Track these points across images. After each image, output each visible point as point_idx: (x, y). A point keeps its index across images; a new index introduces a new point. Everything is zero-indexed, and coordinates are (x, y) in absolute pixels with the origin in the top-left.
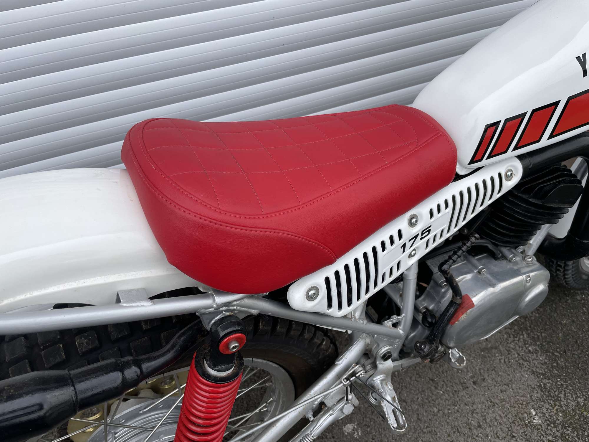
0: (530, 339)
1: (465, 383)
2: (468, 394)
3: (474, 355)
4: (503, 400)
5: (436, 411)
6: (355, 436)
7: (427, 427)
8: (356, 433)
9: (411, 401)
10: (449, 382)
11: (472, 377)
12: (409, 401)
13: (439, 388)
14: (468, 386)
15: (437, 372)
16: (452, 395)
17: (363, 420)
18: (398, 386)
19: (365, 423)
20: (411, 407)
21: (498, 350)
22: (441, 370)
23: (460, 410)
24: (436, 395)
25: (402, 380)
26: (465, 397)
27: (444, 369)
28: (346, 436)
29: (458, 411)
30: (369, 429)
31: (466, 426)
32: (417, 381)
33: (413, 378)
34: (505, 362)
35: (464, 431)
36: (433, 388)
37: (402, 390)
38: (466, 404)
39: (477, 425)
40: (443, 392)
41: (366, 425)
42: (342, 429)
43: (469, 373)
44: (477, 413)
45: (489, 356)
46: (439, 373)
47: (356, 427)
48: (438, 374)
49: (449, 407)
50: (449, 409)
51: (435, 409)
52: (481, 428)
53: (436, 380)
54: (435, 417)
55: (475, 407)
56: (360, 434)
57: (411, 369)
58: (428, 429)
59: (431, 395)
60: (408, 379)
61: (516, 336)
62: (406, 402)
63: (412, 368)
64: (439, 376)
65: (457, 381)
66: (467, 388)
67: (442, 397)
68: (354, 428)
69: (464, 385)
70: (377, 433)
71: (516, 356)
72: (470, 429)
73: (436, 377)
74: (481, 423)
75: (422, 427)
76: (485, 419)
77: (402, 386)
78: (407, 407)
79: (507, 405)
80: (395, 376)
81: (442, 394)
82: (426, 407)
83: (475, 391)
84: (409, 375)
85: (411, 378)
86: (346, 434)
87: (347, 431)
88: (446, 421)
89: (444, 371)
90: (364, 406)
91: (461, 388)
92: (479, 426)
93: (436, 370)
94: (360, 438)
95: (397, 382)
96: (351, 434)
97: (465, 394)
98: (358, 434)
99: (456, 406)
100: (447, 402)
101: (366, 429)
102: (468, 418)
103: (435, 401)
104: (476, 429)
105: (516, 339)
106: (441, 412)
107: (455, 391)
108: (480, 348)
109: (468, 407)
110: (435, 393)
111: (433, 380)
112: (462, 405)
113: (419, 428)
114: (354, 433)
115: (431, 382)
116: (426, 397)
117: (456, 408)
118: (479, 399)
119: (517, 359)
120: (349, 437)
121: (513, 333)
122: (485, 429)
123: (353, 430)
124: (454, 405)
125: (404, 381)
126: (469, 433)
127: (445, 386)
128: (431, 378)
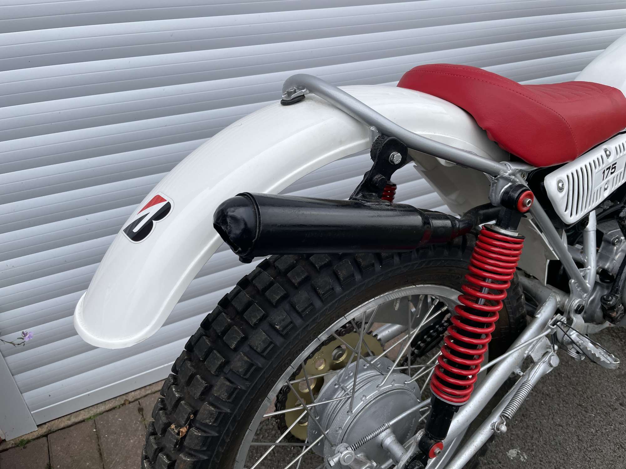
2: (619, 414)
5: (594, 432)
6: (522, 460)
7: (590, 446)
8: (522, 457)
9: (567, 425)
10: (596, 405)
11: (617, 400)
14: (617, 408)
16: (604, 417)
17: (525, 445)
19: (527, 448)
22: (585, 396)
26: (617, 417)
28: (512, 460)
29: (615, 430)
30: (533, 453)
32: (566, 407)
33: (561, 405)
36: (584, 412)
38: (620, 423)
41: (529, 449)
42: (506, 454)
43: (613, 397)
47: (519, 452)
49: (605, 427)
51: (592, 429)
53: (583, 404)
54: (595, 437)
56: (526, 458)
58: (592, 448)
60: (556, 406)
63: (557, 396)
65: (604, 404)
66: (616, 409)
67: (596, 419)
68: (518, 452)
69: (612, 407)
70: (543, 456)
73: (582, 402)
75: (586, 446)
81: (594, 417)
82: (583, 429)
85: (558, 405)
86: (512, 458)
87: (512, 456)
88: (607, 439)
89: (589, 397)
90: (521, 432)
91: (611, 410)
94: (527, 461)
96: (517, 458)
97: (616, 415)
98: (524, 458)
99: (612, 425)
100: (602, 423)
101: (531, 453)
106: (599, 432)
108: (615, 375)
113: (583, 448)
114: (520, 457)
115: (579, 407)
116: (580, 420)
120: (516, 461)
123: (518, 454)
124: (609, 425)
127: (594, 410)
128: (578, 404)
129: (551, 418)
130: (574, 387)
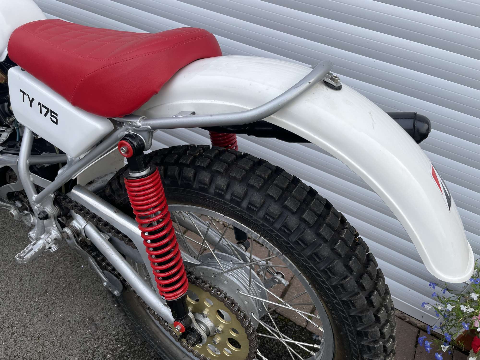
0: (119, 354)
1: (51, 314)
3: (82, 313)
4: (44, 346)
9: (22, 284)
12: (22, 282)
13: (40, 298)
14: (49, 317)
15: (54, 293)
16: (36, 308)
18: (33, 272)
20: (17, 285)
21: (95, 330)
23: (24, 317)
24: (33, 297)
25: (39, 273)
27: (59, 296)
29: (22, 316)
31: (10, 324)
32: (42, 283)
33: (43, 280)
34: (85, 338)
35: (5, 324)
37: (30, 276)
39: (13, 331)
40: (37, 302)
44: (25, 329)
45: (86, 325)
46: (55, 294)
48: (53, 294)
50: (22, 309)
51: (20, 300)
52: (11, 335)
53: (47, 294)
54: (13, 302)
55: (30, 326)
57: (52, 276)
59: (32, 294)
61: (118, 341)
62: (20, 281)
64: (52, 295)
65: (51, 308)
66: (47, 316)
67: (32, 302)
69: (49, 314)
71: (96, 346)
72: (9, 327)
74: (16, 334)
76: (20, 336)
77: (34, 275)
78: (16, 283)
79: (39, 350)
80: (41, 268)
82: (20, 294)
83: (46, 323)
84: (46, 276)
85: (43, 278)
88: (11, 309)
91: (45, 312)
92: (13, 334)
93: (56, 292)
95: (36, 271)
97: (40, 317)
99: (27, 313)
100: (29, 306)
102: (18, 324)
103: (27, 298)
104: (10, 332)
105: (114, 341)
106: (18, 304)
107: (41, 309)
108: (92, 316)
109: (28, 321)
110: (34, 296)
111: (46, 292)
112: (29, 317)
116: (29, 291)
117: (25, 313)
118: (38, 327)
119: (92, 348)
121: (120, 338)
122: (11, 338)
125: (39, 275)
126: (4, 328)
128: (47, 290)
129: (28, 274)
130: (67, 286)
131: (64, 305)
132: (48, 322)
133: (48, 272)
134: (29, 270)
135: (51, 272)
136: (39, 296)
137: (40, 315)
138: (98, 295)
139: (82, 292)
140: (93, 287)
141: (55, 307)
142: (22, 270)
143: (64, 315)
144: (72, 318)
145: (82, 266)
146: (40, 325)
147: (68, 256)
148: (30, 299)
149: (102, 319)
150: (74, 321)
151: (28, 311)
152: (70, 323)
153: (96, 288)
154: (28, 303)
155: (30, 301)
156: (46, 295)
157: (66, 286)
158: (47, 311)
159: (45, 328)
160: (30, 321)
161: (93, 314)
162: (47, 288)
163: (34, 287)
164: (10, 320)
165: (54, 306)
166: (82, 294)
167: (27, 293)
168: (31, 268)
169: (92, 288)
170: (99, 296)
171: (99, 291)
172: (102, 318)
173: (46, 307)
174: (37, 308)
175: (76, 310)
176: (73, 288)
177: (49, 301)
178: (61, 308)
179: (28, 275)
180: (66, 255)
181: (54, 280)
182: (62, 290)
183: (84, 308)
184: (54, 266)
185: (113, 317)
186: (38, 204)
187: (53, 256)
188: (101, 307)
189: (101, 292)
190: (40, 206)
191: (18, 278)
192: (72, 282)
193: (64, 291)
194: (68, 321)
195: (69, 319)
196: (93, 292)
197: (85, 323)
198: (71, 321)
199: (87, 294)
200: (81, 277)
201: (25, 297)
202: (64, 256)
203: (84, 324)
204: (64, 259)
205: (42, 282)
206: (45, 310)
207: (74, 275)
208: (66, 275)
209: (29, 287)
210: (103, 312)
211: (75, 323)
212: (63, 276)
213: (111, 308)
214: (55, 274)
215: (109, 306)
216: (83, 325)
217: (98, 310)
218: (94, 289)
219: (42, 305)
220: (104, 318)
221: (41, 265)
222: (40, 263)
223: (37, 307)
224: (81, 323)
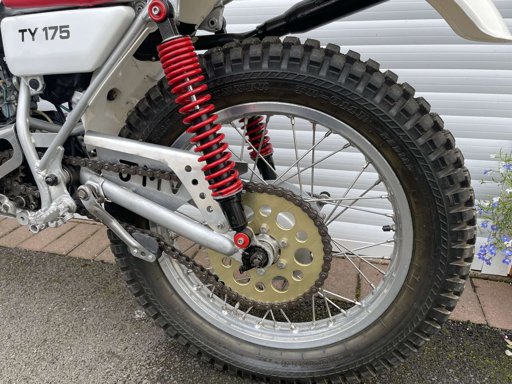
0: (157, 376)
1: (57, 360)
3: (97, 350)
12: (12, 339)
13: (38, 349)
15: (56, 339)
21: (119, 362)
23: (23, 370)
25: (31, 326)
27: (63, 341)
31: (6, 381)
34: (108, 373)
37: (21, 331)
40: (36, 353)
46: (57, 341)
50: (19, 364)
55: (34, 377)
57: (48, 325)
61: (151, 364)
62: (9, 338)
64: (54, 342)
71: (125, 376)
77: (25, 329)
80: (33, 322)
83: (53, 370)
84: (41, 327)
93: (58, 338)
95: (27, 325)
103: (22, 352)
105: (147, 366)
108: (111, 349)
109: (30, 373)
111: (45, 341)
112: (29, 369)
118: (45, 376)
119: (121, 379)
121: (153, 361)
125: (32, 328)
130: (71, 330)
131: (72, 348)
132: (56, 368)
133: (42, 323)
134: (17, 326)
135: (46, 323)
136: (37, 347)
137: (44, 364)
138: (112, 330)
139: (90, 331)
140: (104, 323)
141: (61, 352)
142: (8, 328)
143: (75, 357)
144: (87, 357)
145: (84, 309)
146: (46, 373)
147: (63, 304)
148: (26, 352)
149: (125, 350)
150: (89, 360)
151: (27, 363)
152: (85, 363)
153: (108, 324)
154: (24, 356)
155: (27, 354)
156: (46, 344)
157: (69, 330)
158: (51, 359)
159: (53, 375)
160: (32, 372)
161: (111, 347)
162: (45, 338)
163: (28, 340)
164: (5, 378)
165: (59, 352)
166: (92, 333)
167: (21, 347)
168: (20, 324)
169: (102, 324)
170: (114, 330)
171: (112, 326)
172: (123, 348)
173: (49, 355)
174: (38, 359)
175: (88, 348)
176: (79, 330)
177: (52, 349)
178: (69, 351)
179: (17, 331)
180: (60, 304)
181: (52, 328)
182: (66, 335)
183: (99, 345)
184: (49, 317)
185: (138, 344)
186: (43, 171)
187: (44, 308)
188: (119, 340)
189: (115, 326)
190: (45, 173)
191: (5, 337)
192: (75, 325)
193: (68, 335)
194: (82, 361)
195: (83, 359)
196: (105, 328)
197: (105, 358)
198: (86, 361)
199: (98, 331)
200: (85, 318)
201: (20, 352)
202: (58, 305)
203: (103, 359)
204: (59, 308)
205: (37, 334)
206: (49, 358)
207: (76, 319)
208: (65, 321)
209: (22, 341)
210: (123, 343)
211: (91, 361)
212: (62, 322)
213: (132, 338)
214: (51, 323)
215: (129, 336)
216: (102, 361)
217: (117, 342)
218: (105, 325)
219: (44, 354)
220: (127, 348)
221: (31, 319)
222: (30, 317)
223: (37, 357)
224: (100, 359)
